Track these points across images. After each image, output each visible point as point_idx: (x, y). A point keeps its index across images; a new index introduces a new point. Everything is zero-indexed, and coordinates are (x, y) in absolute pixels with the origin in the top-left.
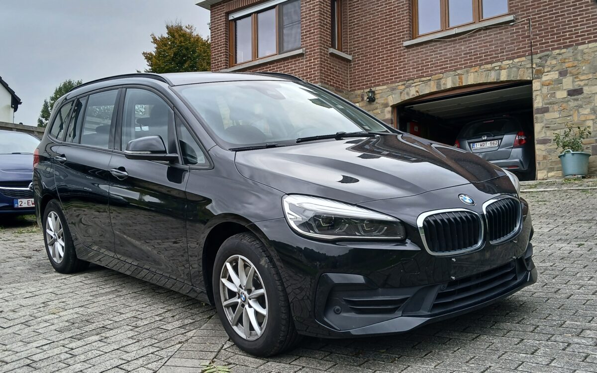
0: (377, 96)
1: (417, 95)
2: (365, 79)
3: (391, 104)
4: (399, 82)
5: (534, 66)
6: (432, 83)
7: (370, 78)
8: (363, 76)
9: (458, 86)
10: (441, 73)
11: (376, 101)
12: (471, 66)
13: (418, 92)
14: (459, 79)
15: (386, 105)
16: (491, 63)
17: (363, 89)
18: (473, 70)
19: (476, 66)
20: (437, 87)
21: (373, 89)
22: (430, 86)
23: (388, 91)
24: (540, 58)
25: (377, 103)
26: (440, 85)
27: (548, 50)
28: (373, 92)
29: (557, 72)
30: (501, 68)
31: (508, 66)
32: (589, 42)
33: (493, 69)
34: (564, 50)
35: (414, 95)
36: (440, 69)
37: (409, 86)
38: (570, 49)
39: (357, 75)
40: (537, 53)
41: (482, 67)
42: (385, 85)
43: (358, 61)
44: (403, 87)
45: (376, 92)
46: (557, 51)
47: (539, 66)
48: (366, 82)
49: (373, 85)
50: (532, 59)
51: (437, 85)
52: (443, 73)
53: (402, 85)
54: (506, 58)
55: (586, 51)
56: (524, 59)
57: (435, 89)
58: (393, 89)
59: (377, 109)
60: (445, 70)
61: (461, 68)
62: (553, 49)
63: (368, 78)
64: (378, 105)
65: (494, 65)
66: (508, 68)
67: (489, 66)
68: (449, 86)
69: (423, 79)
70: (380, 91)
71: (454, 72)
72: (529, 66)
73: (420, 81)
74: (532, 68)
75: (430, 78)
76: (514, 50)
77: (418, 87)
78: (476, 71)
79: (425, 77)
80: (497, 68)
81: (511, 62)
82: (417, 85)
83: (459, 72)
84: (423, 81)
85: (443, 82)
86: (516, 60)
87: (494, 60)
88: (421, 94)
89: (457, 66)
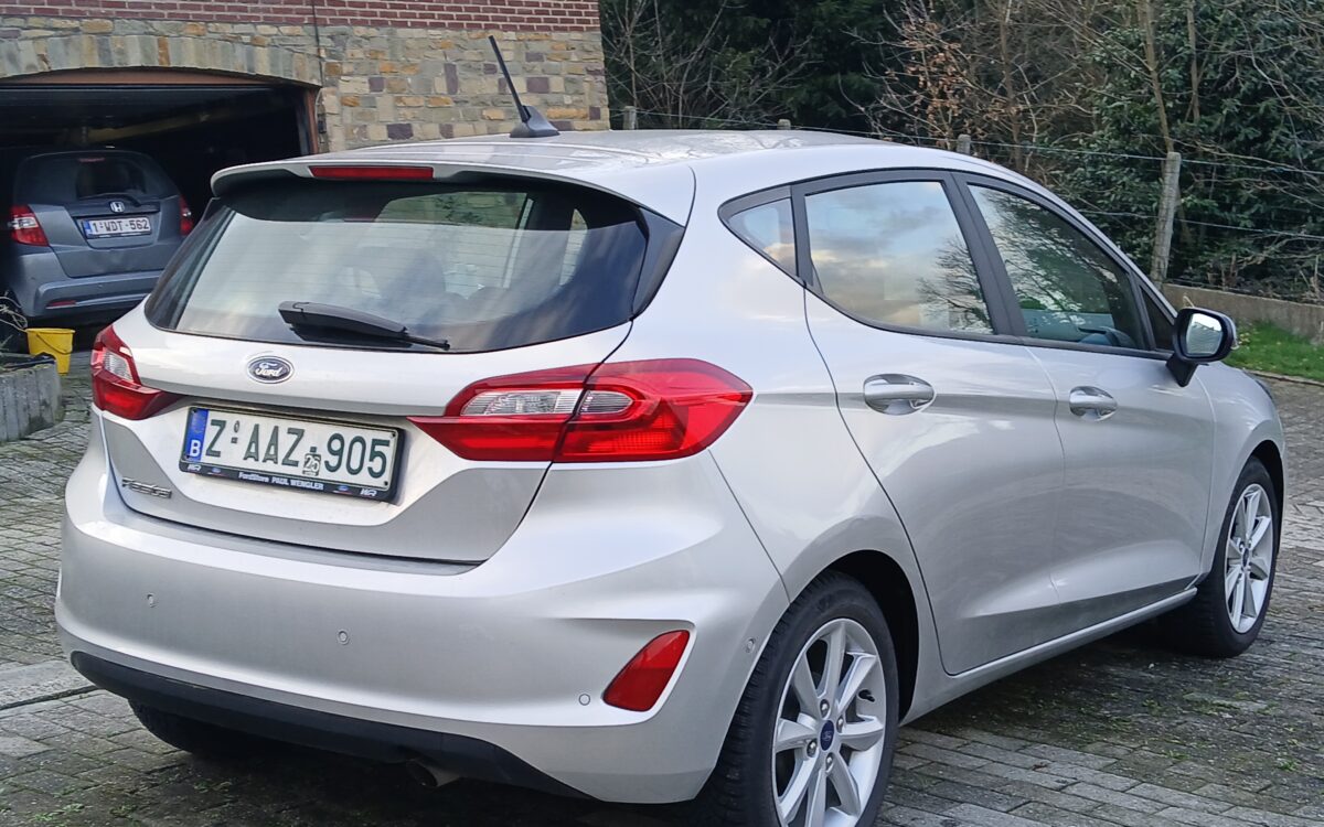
1: (42, 67)
5: (323, 54)
6: (84, 41)
9: (157, 65)
10: (106, 16)
12: (185, 18)
13: (46, 62)
14: (159, 44)
16: (231, 21)
18: (189, 29)
19: (198, 18)
20: (101, 56)
22: (79, 49)
24: (331, 37)
26: (109, 53)
27: (344, 22)
29: (365, 79)
30: (255, 42)
31: (269, 39)
32: (414, 25)
33: (236, 39)
34: (373, 31)
35: (31, 66)
36: (105, 5)
37: (14, 35)
38: (384, 30)
40: (325, 25)
41: (211, 27)
46: (361, 30)
47: (331, 57)
50: (317, 36)
51: (99, 49)
52: (112, 19)
54: (265, 18)
55: (410, 43)
56: (298, 29)
57: (94, 62)
60: (117, 11)
61: (159, 18)
62: (355, 23)
65: (239, 28)
66: (269, 45)
67: (228, 29)
68: (135, 60)
69: (58, 23)
71: (142, 23)
72: (312, 50)
73: (46, 28)
74: (320, 57)
75: (75, 24)
77: (42, 42)
78: (199, 35)
79: (62, 17)
80: (246, 39)
81: (274, 30)
82: (40, 38)
83: (156, 24)
84: (56, 29)
85: (114, 43)
86: (286, 30)
87: (238, 14)
88: (55, 67)
89: (150, 7)
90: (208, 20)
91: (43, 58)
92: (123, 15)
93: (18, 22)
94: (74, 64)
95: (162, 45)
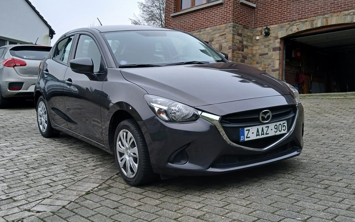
0: (271, 32)
1: (297, 31)
2: (264, 20)
3: (280, 37)
4: (286, 22)
6: (308, 23)
7: (267, 19)
8: (263, 18)
9: (325, 25)
10: (314, 16)
11: (270, 35)
12: (334, 12)
13: (298, 29)
14: (326, 20)
15: (276, 38)
16: (348, 10)
17: (262, 27)
18: (335, 14)
19: (337, 12)
20: (311, 26)
21: (268, 27)
22: (306, 25)
23: (279, 28)
25: (271, 36)
26: (313, 25)
28: (269, 29)
33: (349, 14)
35: (295, 31)
36: (314, 14)
37: (293, 25)
39: (258, 17)
41: (342, 13)
42: (276, 24)
43: (260, 8)
44: (289, 26)
45: (271, 29)
48: (264, 22)
49: (269, 24)
51: (311, 24)
52: (315, 17)
53: (288, 24)
57: (309, 27)
58: (282, 27)
59: (270, 40)
60: (317, 14)
61: (328, 13)
63: (265, 20)
64: (271, 38)
65: (350, 11)
67: (346, 12)
68: (319, 25)
69: (302, 20)
70: (273, 29)
71: (323, 16)
73: (300, 22)
75: (307, 20)
77: (298, 25)
78: (338, 16)
80: (352, 14)
82: (298, 24)
83: (326, 16)
84: (302, 22)
85: (315, 22)
87: (350, 8)
88: (300, 30)
89: (325, 12)
90: (341, 11)
92: (317, 15)
93: (294, 22)
94: (304, 29)
95: (327, 20)
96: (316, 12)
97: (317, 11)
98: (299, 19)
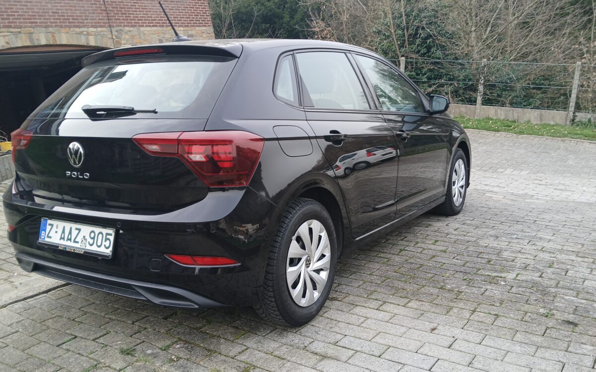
1: (7, 46)
5: (114, 37)
6: (23, 36)
9: (52, 43)
10: (31, 27)
12: (61, 27)
13: (9, 44)
16: (79, 27)
18: (63, 30)
19: (66, 27)
20: (30, 42)
22: (21, 39)
24: (117, 31)
27: (121, 26)
30: (88, 34)
31: (93, 33)
32: (146, 26)
33: (81, 33)
34: (131, 29)
35: (4, 46)
36: (30, 23)
38: (135, 28)
40: (114, 27)
41: (72, 29)
46: (127, 29)
47: (117, 38)
50: (111, 31)
51: (29, 39)
52: (33, 28)
54: (91, 25)
55: (146, 32)
56: (104, 29)
57: (27, 43)
60: (35, 25)
61: (52, 26)
62: (125, 26)
65: (82, 29)
66: (93, 35)
67: (78, 30)
68: (43, 42)
72: (110, 36)
73: (7, 32)
74: (113, 38)
75: (19, 30)
76: (96, 19)
77: (6, 37)
78: (67, 33)
79: (13, 28)
80: (85, 33)
81: (95, 30)
83: (50, 29)
84: (12, 32)
85: (35, 36)
86: (99, 29)
87: (81, 25)
88: (13, 46)
89: (47, 23)
90: (70, 27)
91: (7, 43)
92: (37, 26)
94: (20, 45)
95: (53, 36)
96: (32, 21)
97: (34, 19)
98: (5, 27)
